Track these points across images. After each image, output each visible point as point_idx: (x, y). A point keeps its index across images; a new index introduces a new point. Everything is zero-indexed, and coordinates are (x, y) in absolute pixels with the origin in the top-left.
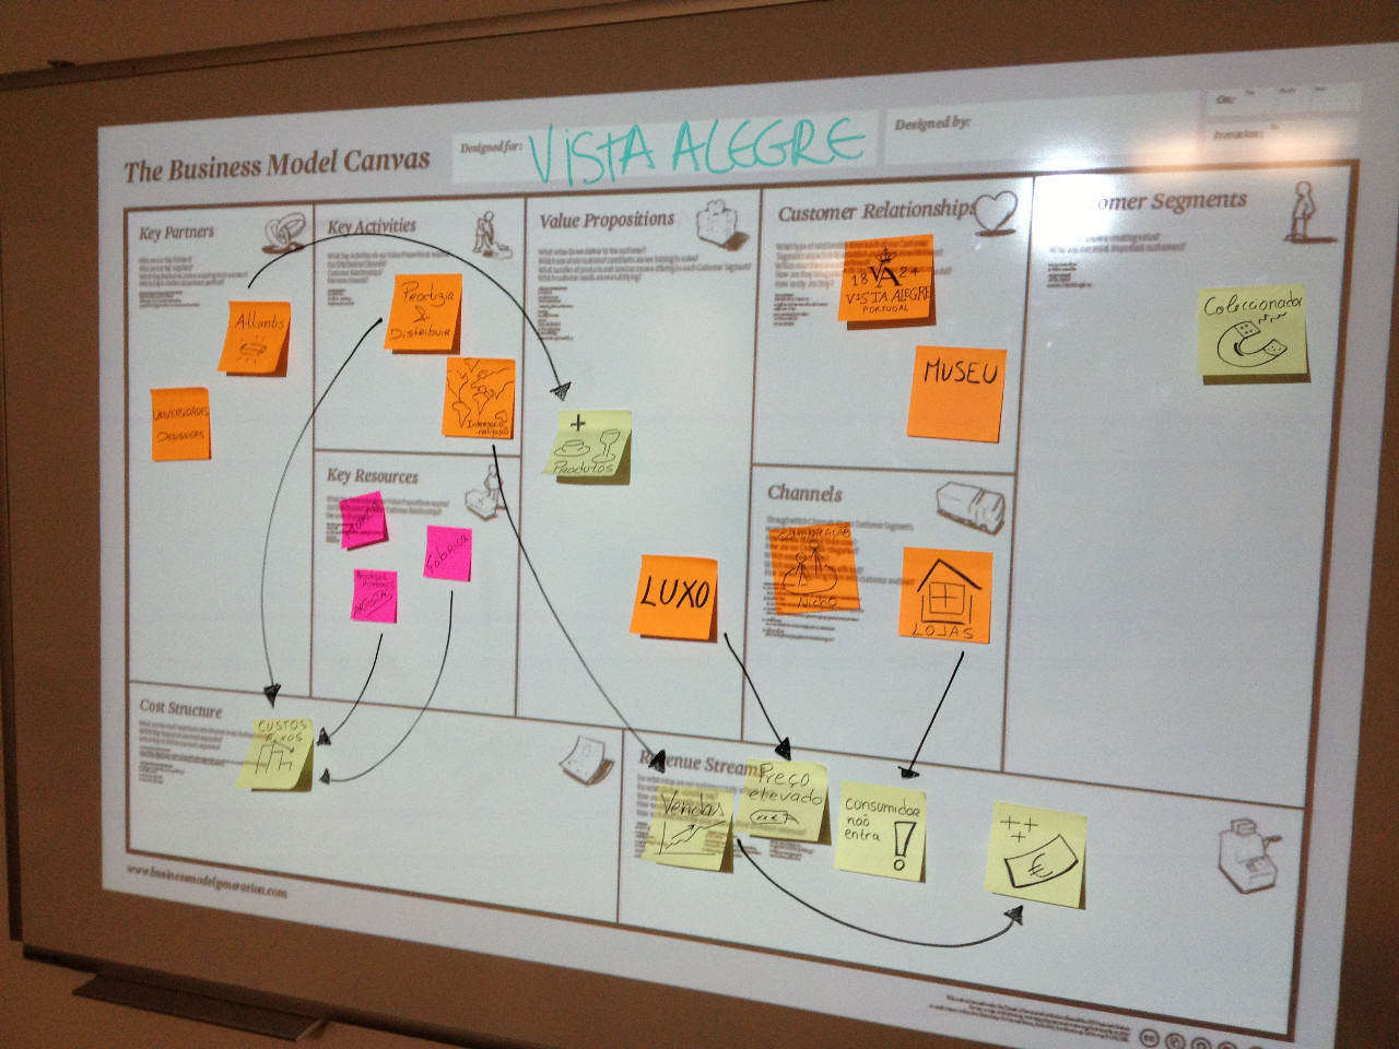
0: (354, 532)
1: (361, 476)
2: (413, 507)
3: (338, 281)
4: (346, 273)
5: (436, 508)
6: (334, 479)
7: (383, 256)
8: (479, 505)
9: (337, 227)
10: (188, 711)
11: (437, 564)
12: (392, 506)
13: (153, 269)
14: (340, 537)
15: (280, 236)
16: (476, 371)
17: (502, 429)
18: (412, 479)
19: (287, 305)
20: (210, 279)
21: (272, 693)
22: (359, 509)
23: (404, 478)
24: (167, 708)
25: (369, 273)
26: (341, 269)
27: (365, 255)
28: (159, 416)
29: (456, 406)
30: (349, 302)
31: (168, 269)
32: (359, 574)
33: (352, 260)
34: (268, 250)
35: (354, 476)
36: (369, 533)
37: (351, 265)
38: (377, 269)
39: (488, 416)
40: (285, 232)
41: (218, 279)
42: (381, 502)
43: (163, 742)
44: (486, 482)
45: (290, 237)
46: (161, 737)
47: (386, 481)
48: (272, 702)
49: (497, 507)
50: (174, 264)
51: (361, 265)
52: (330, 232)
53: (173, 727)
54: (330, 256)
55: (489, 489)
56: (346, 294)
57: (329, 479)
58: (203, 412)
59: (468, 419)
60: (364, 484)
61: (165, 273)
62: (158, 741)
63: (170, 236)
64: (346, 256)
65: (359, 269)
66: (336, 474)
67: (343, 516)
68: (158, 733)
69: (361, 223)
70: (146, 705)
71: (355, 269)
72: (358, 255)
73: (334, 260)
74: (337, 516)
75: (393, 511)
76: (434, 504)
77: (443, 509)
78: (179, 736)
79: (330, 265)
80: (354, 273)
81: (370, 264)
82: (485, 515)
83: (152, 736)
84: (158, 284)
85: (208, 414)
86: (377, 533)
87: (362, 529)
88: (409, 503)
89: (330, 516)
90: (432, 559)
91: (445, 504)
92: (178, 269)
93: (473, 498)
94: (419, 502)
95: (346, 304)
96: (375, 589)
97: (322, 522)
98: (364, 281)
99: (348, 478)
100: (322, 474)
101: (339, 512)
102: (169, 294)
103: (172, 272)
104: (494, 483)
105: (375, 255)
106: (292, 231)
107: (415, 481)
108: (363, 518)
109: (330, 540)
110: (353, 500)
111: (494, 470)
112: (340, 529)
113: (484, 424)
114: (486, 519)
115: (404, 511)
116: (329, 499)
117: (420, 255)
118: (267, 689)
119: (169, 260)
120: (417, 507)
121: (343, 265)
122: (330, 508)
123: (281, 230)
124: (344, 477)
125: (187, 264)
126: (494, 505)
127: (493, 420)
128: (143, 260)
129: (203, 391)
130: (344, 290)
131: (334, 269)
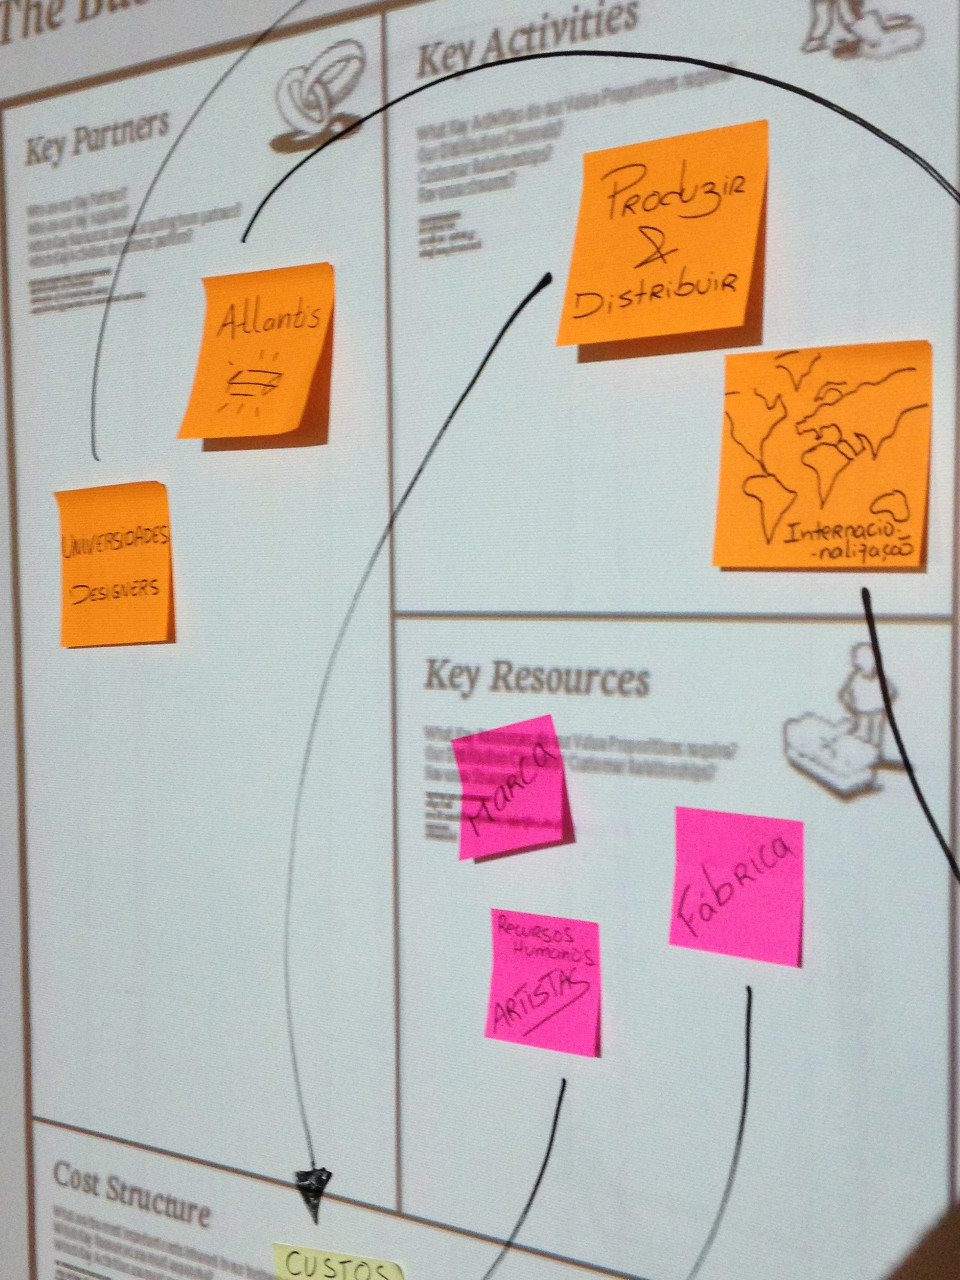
0: (491, 819)
1: (506, 677)
2: (639, 757)
3: (446, 193)
4: (460, 171)
5: (699, 761)
6: (442, 685)
7: (552, 109)
8: (825, 755)
9: (437, 58)
10: (144, 1200)
11: (708, 912)
12: (584, 754)
13: (54, 226)
14: (456, 827)
15: (308, 106)
16: (811, 387)
17: (894, 541)
18: (633, 683)
19: (326, 269)
20: (164, 233)
21: (313, 1186)
22: (500, 759)
23: (612, 683)
24: (103, 1187)
25: (517, 160)
26: (449, 163)
27: (512, 116)
28: (74, 548)
29: (754, 487)
30: (469, 242)
31: (82, 221)
32: (505, 923)
33: (475, 135)
34: (283, 144)
35: (486, 678)
36: (528, 822)
37: (473, 147)
38: (539, 145)
39: (847, 509)
40: (320, 95)
41: (182, 230)
42: (555, 741)
43: (98, 1260)
44: (846, 694)
45: (332, 103)
46: (94, 1249)
47: (568, 690)
48: (314, 1209)
49: (881, 763)
50: (95, 209)
51: (497, 142)
52: (422, 74)
53: (115, 1230)
54: (423, 133)
55: (855, 712)
56: (461, 225)
57: (429, 685)
58: (158, 535)
59: (789, 518)
60: (516, 696)
61: (77, 231)
62: (87, 1256)
63: (84, 146)
64: (460, 127)
65: (492, 154)
66: (445, 674)
67: (464, 778)
68: (87, 1239)
69: (496, 35)
70: (64, 1175)
71: (481, 156)
72: (493, 119)
73: (432, 144)
74: (449, 777)
75: (588, 766)
76: (694, 750)
77: (721, 763)
78: (128, 1252)
79: (425, 156)
80: (480, 168)
81: (523, 137)
82: (844, 784)
83: (79, 1244)
84: (63, 260)
85: (167, 540)
86: (547, 824)
87: (512, 810)
88: (629, 746)
89: (434, 775)
90: (693, 899)
91: (728, 752)
92: (101, 219)
93: (807, 738)
94: (656, 745)
95: (462, 248)
96: (545, 965)
97: (415, 789)
98: (504, 183)
99: (473, 682)
100: (413, 674)
101: (453, 766)
102: (84, 278)
103: (91, 228)
104: (869, 696)
105: (533, 112)
106: (336, 87)
107: (643, 691)
108: (511, 782)
109: (435, 833)
110: (485, 736)
111: (867, 659)
112: (457, 807)
113: (837, 531)
114: (846, 796)
115: (616, 768)
116: (431, 732)
117: (653, 87)
118: (303, 1176)
119: (82, 203)
120: (651, 757)
121: (455, 150)
122: (433, 754)
123: (311, 90)
124: (464, 680)
125: (118, 205)
126: (869, 754)
127: (866, 519)
128: (33, 210)
129: (156, 489)
130: (456, 215)
131: (432, 166)
